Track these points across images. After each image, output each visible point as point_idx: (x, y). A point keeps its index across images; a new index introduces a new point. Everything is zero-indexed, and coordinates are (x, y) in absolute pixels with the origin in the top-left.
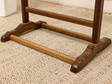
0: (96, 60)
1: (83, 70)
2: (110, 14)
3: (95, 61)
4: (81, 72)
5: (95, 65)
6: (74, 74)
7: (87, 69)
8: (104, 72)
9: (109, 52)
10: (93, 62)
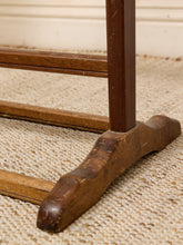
0: (130, 186)
1: (83, 221)
2: (178, 60)
3: (125, 189)
4: (74, 228)
5: (124, 202)
6: (50, 237)
7: (96, 215)
8: (155, 222)
9: (174, 160)
10: (118, 193)
